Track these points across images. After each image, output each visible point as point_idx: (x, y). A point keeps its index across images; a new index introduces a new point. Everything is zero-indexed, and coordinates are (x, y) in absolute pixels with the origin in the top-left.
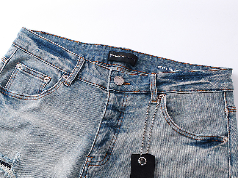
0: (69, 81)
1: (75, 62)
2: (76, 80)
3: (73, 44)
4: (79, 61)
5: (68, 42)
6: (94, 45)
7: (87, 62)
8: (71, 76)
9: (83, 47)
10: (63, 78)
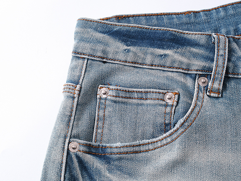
0: (216, 86)
3: (185, 19)
4: (218, 43)
6: (224, 7)
7: (231, 39)
8: (214, 75)
9: (205, 18)
10: (199, 84)
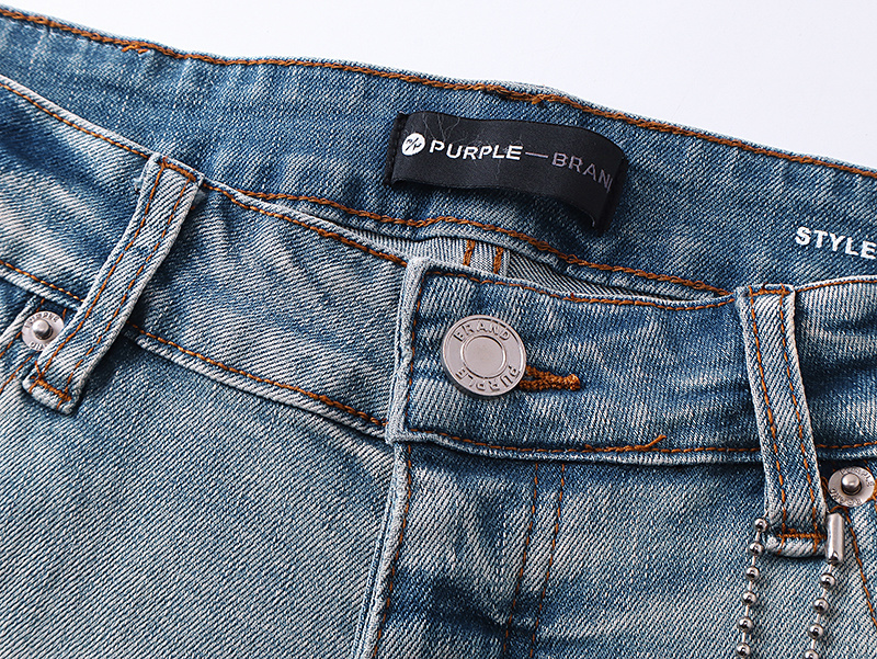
0: (64, 363)
1: (119, 203)
2: (124, 351)
3: (108, 68)
4: (151, 196)
5: (70, 52)
6: (277, 67)
7: (215, 200)
8: (84, 319)
9: (190, 87)
10: (18, 336)
